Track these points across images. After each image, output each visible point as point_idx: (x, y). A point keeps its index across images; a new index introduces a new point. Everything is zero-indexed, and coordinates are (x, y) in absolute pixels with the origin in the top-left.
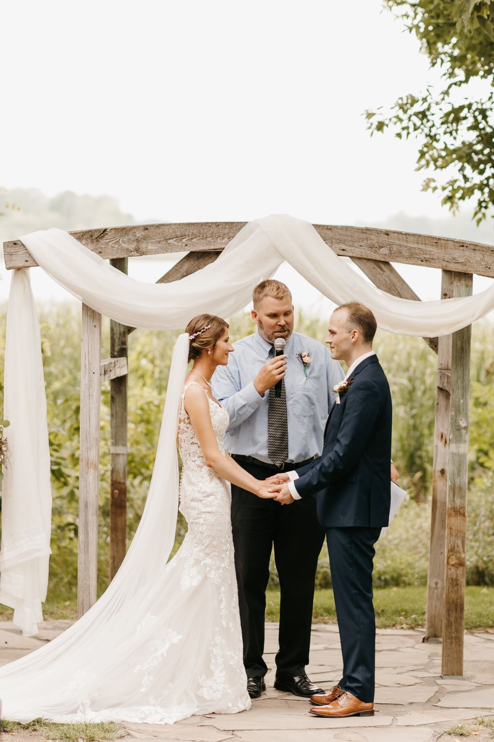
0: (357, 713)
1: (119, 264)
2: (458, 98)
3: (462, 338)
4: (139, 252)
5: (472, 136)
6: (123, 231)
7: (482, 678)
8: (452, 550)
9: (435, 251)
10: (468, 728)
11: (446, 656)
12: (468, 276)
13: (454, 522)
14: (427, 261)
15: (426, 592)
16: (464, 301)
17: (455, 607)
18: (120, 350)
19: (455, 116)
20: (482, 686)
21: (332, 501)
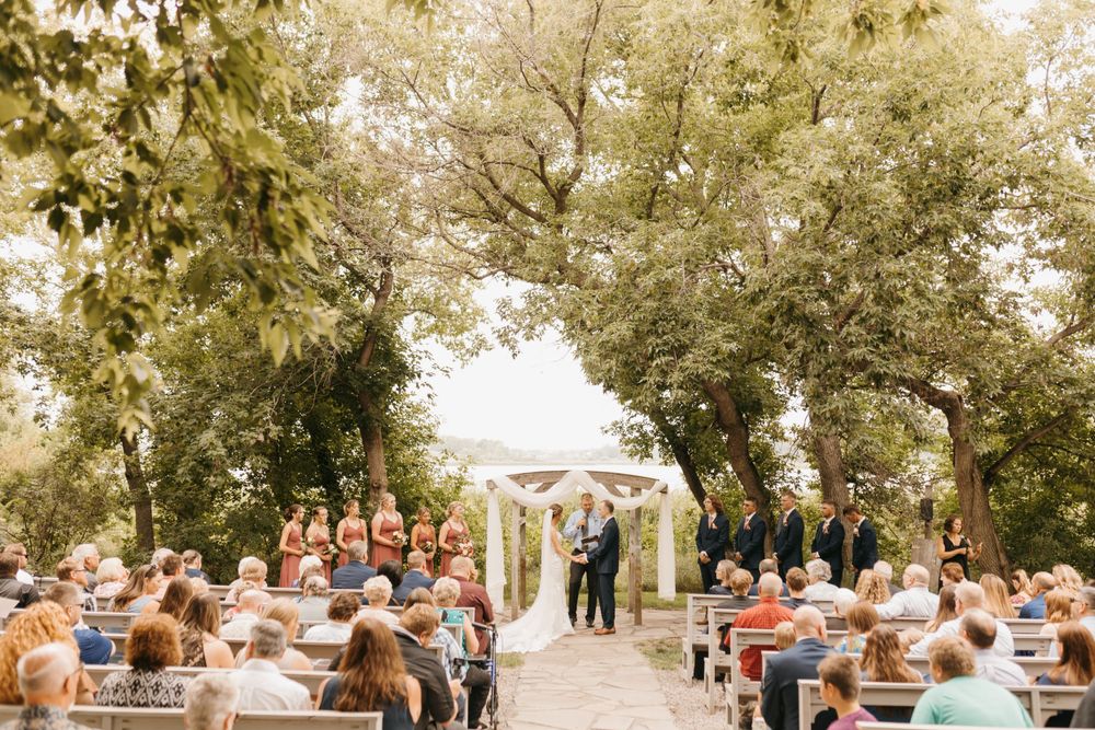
0: (608, 633)
1: (523, 487)
2: (632, 421)
3: (639, 510)
4: (531, 483)
5: (638, 434)
6: (525, 475)
7: (649, 625)
8: (637, 581)
9: (628, 481)
10: (646, 643)
11: (636, 617)
12: (639, 490)
13: (638, 572)
14: (626, 484)
15: (627, 594)
16: (640, 498)
17: (639, 601)
18: (523, 514)
19: (632, 427)
20: (649, 628)
21: (600, 563)
